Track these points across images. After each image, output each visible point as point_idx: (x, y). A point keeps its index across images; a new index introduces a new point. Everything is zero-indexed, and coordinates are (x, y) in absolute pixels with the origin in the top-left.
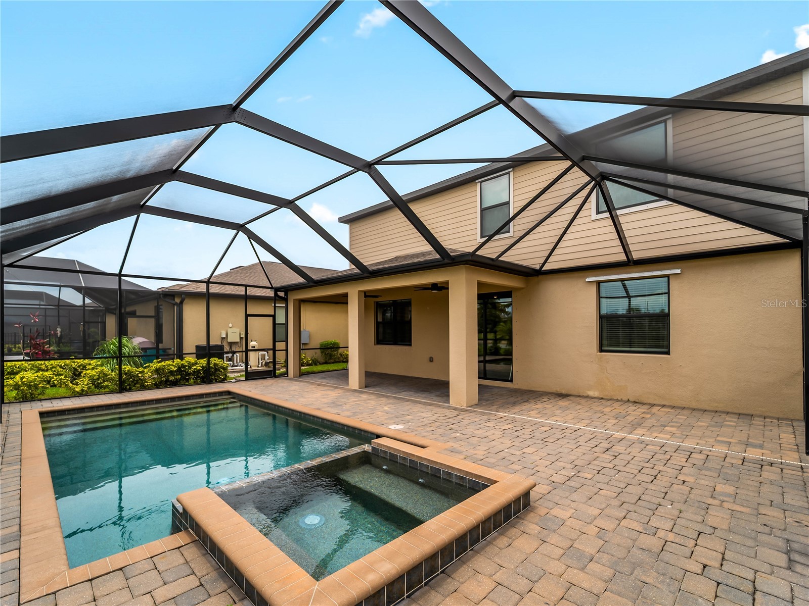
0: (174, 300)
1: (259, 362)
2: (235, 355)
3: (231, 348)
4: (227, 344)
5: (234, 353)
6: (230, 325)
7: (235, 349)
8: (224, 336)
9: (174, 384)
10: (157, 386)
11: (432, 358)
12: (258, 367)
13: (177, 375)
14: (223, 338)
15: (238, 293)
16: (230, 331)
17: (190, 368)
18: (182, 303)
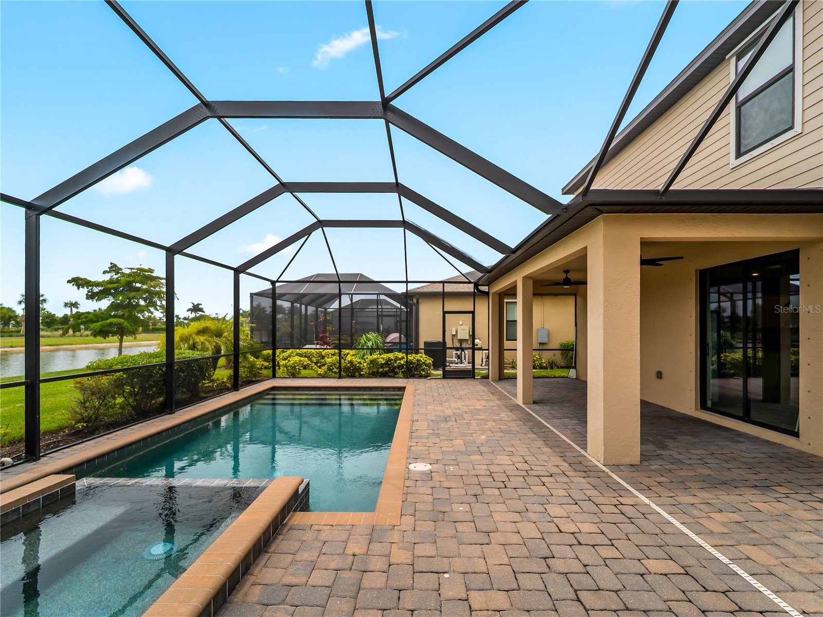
0: (413, 301)
1: (482, 361)
2: (463, 352)
3: (461, 345)
4: (457, 341)
5: (463, 349)
6: (461, 323)
7: (464, 345)
8: (454, 333)
9: (384, 375)
10: (373, 375)
11: (661, 372)
12: (482, 366)
13: (386, 367)
14: (454, 335)
15: (467, 290)
16: (460, 328)
17: (396, 361)
18: (418, 302)
